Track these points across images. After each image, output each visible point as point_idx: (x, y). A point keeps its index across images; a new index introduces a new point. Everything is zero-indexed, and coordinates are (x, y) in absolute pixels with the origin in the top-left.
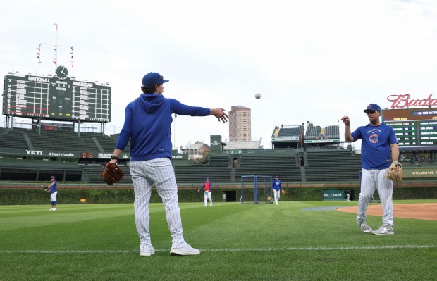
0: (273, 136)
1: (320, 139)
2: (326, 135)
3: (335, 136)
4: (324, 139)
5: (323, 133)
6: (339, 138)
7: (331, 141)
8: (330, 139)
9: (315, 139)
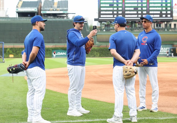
0: (17, 7)
1: (53, 10)
2: (58, 7)
3: (65, 9)
4: (56, 10)
5: (56, 6)
6: (67, 10)
7: (62, 12)
8: (61, 10)
9: (49, 10)
